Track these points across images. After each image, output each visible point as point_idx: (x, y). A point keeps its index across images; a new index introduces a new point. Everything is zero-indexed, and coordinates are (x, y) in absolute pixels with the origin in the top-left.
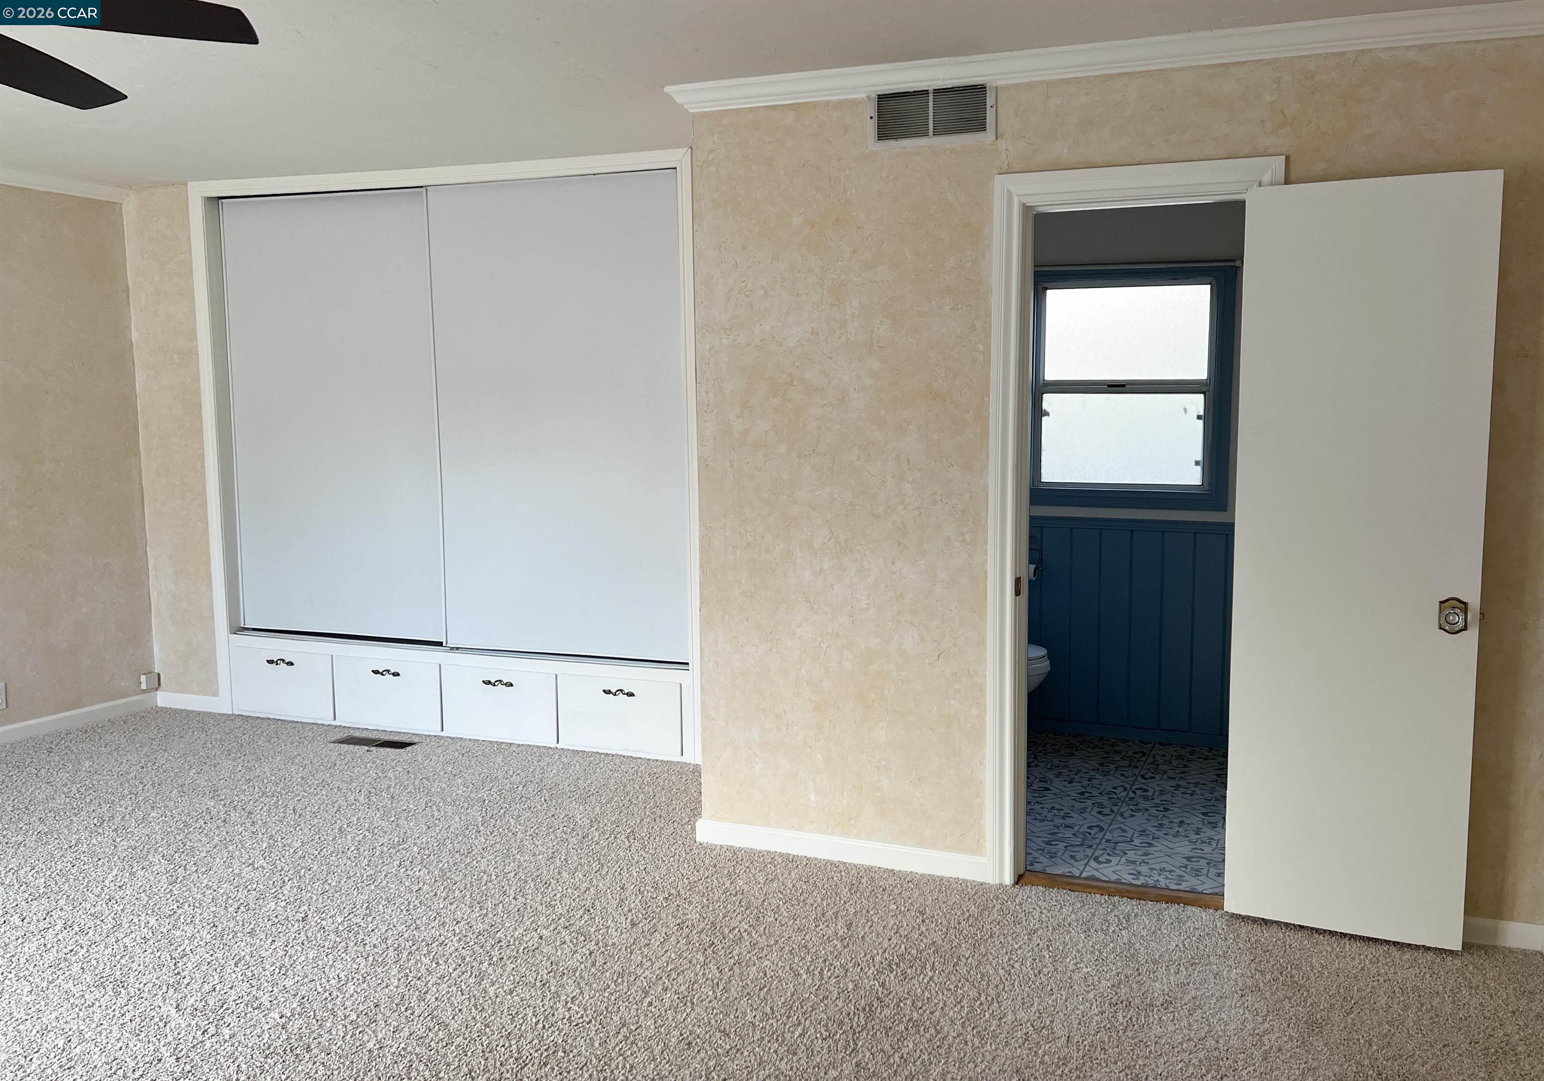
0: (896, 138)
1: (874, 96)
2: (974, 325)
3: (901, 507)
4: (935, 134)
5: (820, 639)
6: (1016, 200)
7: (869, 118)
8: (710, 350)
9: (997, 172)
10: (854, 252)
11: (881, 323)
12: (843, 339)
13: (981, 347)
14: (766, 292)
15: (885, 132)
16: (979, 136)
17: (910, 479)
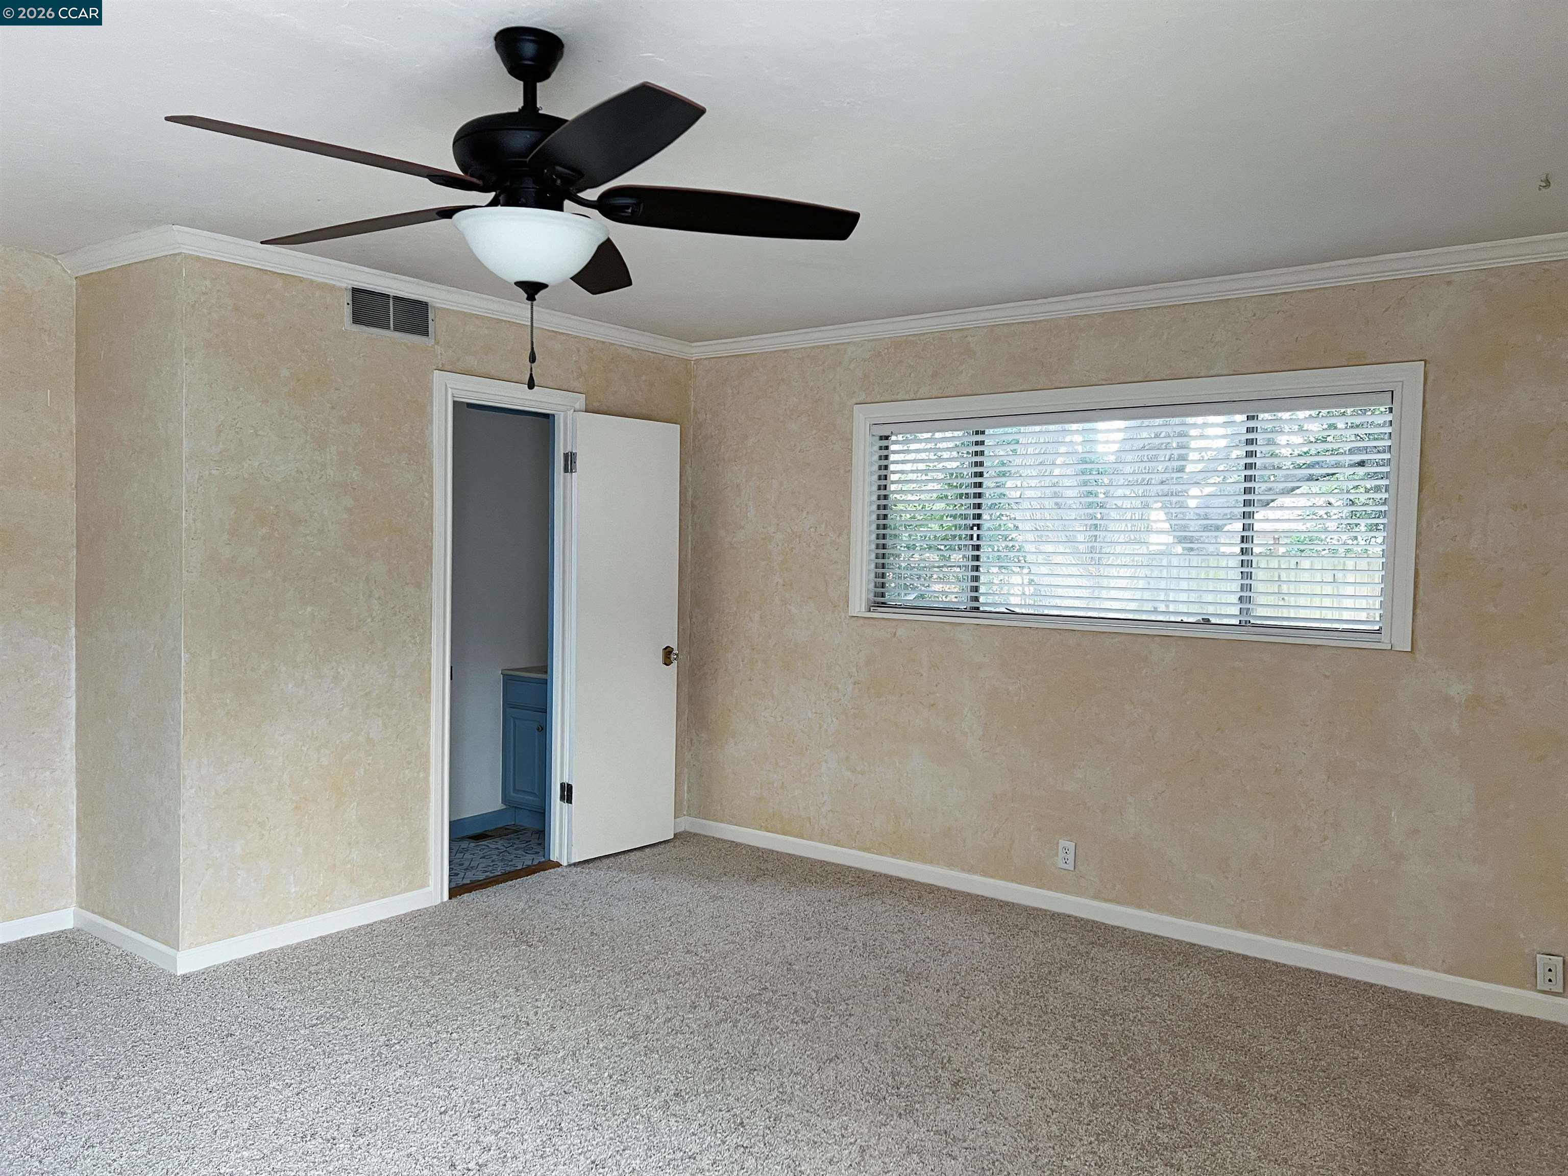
0: (368, 325)
1: (350, 287)
2: (421, 478)
3: (369, 620)
4: (395, 330)
5: (301, 744)
6: (450, 391)
7: (346, 304)
8: (199, 479)
9: (435, 367)
10: (333, 408)
11: (355, 469)
12: (324, 480)
13: (426, 494)
14: (256, 431)
15: (358, 318)
16: (424, 338)
17: (377, 596)
